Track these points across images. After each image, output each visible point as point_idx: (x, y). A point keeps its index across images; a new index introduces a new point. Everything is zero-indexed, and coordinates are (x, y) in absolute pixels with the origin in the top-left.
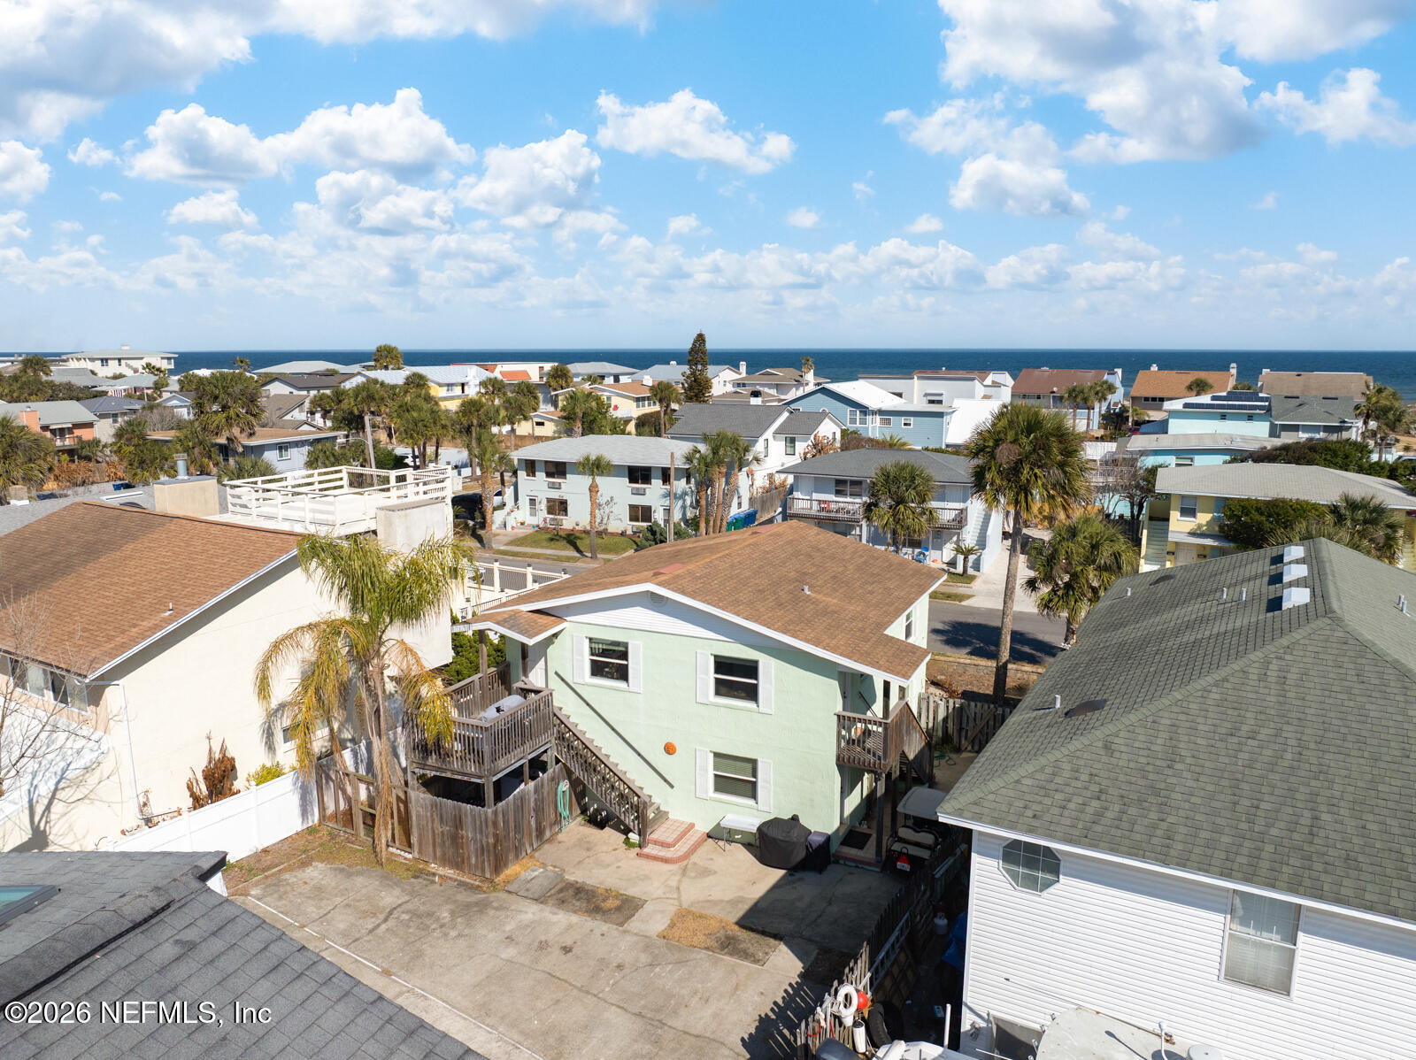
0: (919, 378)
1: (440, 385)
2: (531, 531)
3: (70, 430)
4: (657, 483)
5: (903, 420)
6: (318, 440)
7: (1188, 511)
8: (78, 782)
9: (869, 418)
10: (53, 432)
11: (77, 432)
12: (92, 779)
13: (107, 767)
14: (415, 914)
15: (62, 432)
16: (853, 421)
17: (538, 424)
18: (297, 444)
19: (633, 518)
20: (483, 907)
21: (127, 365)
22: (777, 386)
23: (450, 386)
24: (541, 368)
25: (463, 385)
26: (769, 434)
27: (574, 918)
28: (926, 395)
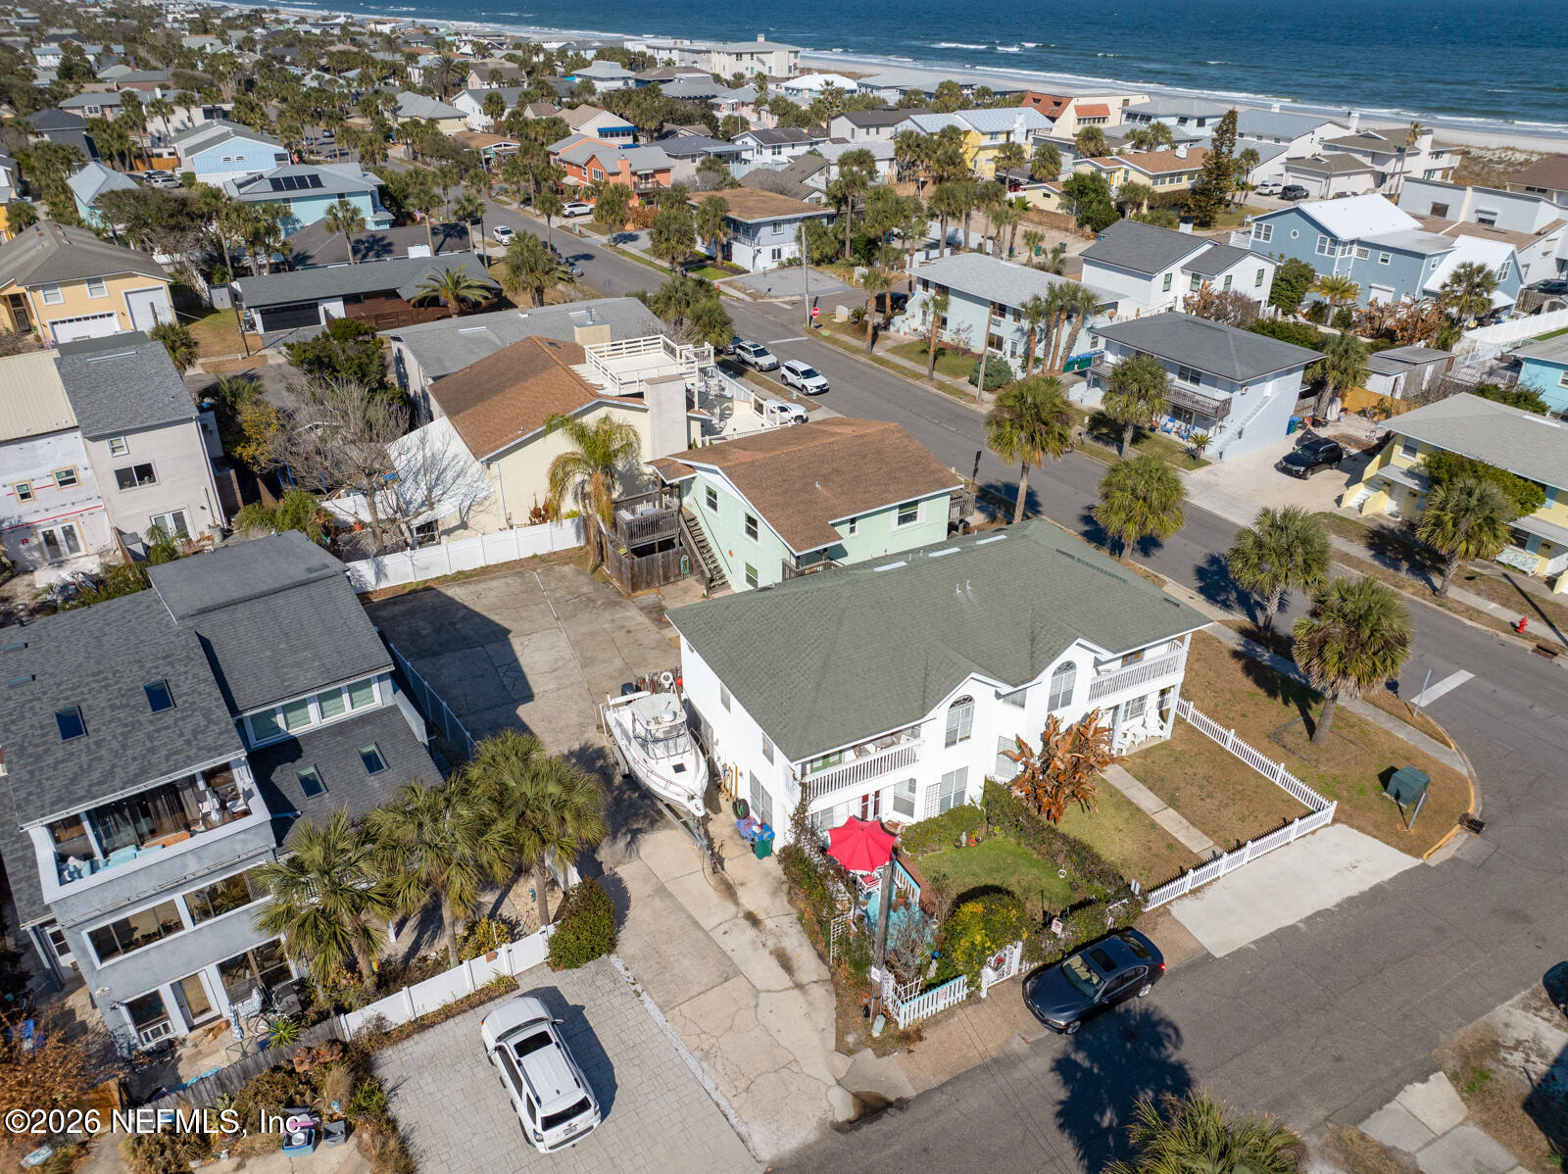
0: (1475, 190)
1: (984, 134)
2: (915, 338)
3: (653, 175)
4: (1009, 317)
5: (1381, 254)
6: (810, 218)
7: (1411, 448)
8: (480, 504)
9: (1339, 249)
10: (640, 176)
11: (658, 177)
12: (487, 503)
13: (493, 499)
14: (589, 599)
15: (647, 177)
16: (1322, 249)
17: (1046, 195)
18: (789, 221)
19: (991, 344)
20: (617, 604)
21: (759, 60)
22: (1373, 155)
23: (994, 134)
24: (1126, 102)
25: (1008, 133)
26: (1175, 269)
27: (646, 621)
28: (1478, 211)
